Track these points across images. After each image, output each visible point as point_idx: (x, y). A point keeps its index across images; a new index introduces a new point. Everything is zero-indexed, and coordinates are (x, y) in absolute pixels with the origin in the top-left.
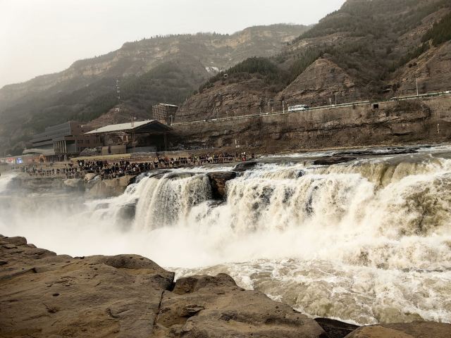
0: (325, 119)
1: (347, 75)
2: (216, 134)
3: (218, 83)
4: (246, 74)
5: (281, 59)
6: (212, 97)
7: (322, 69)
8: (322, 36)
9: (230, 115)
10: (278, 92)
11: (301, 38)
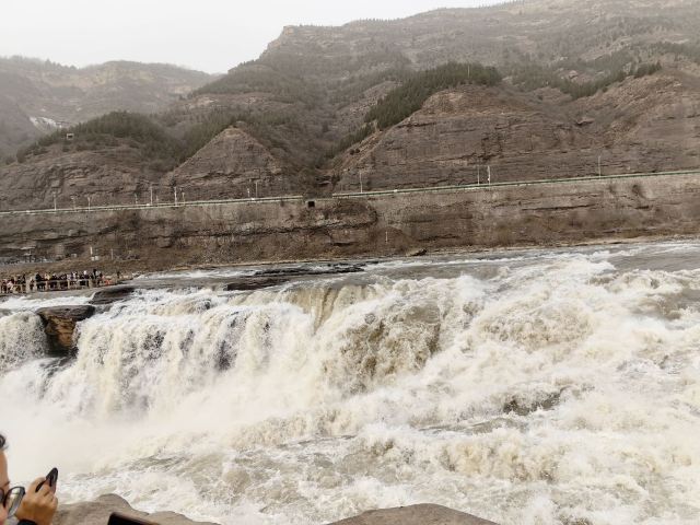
0: (242, 219)
1: (271, 157)
2: (53, 235)
3: (56, 148)
4: (109, 136)
5: (171, 120)
6: (42, 172)
7: (235, 144)
8: (233, 93)
9: (78, 204)
10: (166, 171)
11: (200, 92)
